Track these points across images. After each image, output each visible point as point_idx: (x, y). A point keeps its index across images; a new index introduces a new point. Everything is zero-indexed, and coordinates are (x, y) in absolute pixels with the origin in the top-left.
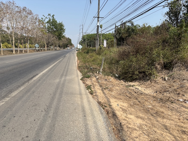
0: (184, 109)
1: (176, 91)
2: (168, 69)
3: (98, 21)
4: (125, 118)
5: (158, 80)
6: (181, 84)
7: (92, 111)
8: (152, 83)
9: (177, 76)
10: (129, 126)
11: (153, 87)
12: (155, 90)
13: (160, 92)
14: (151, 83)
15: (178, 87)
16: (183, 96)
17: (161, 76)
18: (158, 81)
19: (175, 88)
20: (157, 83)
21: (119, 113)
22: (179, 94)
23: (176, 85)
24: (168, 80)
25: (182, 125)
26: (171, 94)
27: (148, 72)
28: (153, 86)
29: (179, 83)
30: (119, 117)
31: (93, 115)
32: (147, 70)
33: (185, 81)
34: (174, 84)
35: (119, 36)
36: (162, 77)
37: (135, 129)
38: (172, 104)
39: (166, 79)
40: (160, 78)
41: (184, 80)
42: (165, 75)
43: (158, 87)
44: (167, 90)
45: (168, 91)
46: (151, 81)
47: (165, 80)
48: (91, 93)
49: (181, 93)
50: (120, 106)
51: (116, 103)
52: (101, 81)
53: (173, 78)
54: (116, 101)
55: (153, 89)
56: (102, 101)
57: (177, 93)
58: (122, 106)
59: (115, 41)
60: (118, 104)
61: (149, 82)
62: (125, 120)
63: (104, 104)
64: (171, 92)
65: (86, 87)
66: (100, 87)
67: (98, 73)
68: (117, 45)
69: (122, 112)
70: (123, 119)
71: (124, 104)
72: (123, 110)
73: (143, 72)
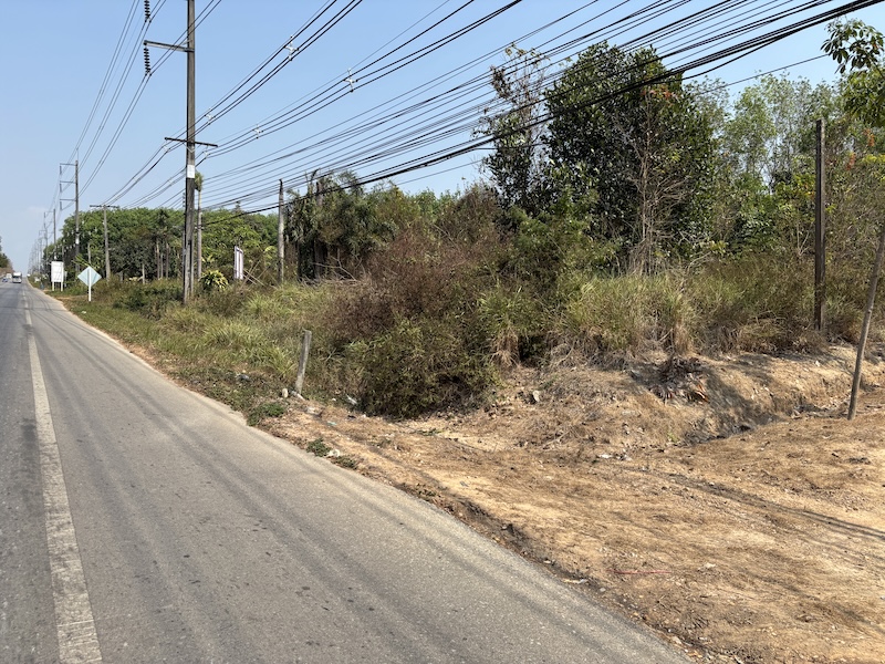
0: (633, 473)
1: (583, 433)
2: (533, 364)
3: (190, 157)
4: (513, 511)
5: (511, 404)
6: (588, 410)
7: (405, 509)
8: (494, 416)
9: (571, 386)
10: (539, 526)
11: (501, 428)
12: (513, 438)
13: (533, 443)
14: (490, 415)
15: (583, 418)
16: (606, 445)
17: (518, 389)
18: (512, 408)
19: (575, 422)
20: (511, 414)
21: (487, 503)
22: (592, 439)
23: (576, 414)
24: (543, 399)
25: (651, 505)
26: (570, 443)
27: (471, 376)
28: (503, 425)
29: (583, 406)
30: (492, 512)
31: (418, 518)
32: (468, 371)
34: (570, 412)
35: (305, 235)
36: (521, 394)
37: (558, 530)
38: (596, 465)
39: (537, 398)
40: (516, 398)
41: (594, 395)
42: (527, 384)
43: (519, 426)
44: (554, 433)
45: (557, 436)
46: (486, 410)
47: (533, 401)
48: (348, 464)
49: (599, 436)
50: (475, 486)
51: (453, 481)
52: (336, 421)
53: (560, 394)
54: (450, 477)
55: (507, 436)
56: (408, 483)
57: (587, 437)
58: (478, 484)
59: (282, 255)
60: (463, 484)
61: (481, 414)
62: (517, 516)
63: (422, 489)
64: (567, 437)
65: (306, 447)
66: (358, 444)
67: (286, 395)
68: (299, 271)
69: (492, 501)
70: (512, 516)
71: (478, 480)
72: (490, 495)
73: (456, 379)
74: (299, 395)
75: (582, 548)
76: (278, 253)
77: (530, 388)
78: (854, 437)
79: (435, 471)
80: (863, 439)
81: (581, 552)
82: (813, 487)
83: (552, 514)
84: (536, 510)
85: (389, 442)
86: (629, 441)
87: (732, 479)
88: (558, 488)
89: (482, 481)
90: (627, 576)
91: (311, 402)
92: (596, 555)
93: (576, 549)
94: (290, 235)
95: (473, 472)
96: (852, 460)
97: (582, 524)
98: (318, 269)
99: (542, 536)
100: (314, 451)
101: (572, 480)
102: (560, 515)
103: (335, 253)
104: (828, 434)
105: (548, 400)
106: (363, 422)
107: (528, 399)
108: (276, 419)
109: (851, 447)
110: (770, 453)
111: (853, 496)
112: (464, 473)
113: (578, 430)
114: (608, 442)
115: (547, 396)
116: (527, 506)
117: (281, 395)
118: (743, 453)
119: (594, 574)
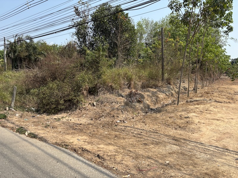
1: (111, 114)
2: (93, 94)
5: (87, 107)
6: (111, 107)
8: (82, 111)
9: (105, 100)
10: (109, 154)
12: (89, 118)
13: (96, 119)
14: (81, 111)
15: (110, 110)
17: (89, 102)
18: (88, 108)
19: (108, 111)
20: (87, 110)
22: (113, 116)
23: (108, 109)
24: (97, 105)
25: (140, 139)
26: (107, 118)
28: (85, 114)
29: (109, 106)
30: (91, 150)
32: (74, 98)
33: (114, 104)
34: (105, 108)
35: (14, 55)
39: (95, 104)
40: (88, 105)
41: (112, 102)
42: (91, 100)
43: (91, 114)
44: (102, 115)
46: (80, 109)
47: (94, 106)
48: (33, 136)
49: (115, 115)
50: (83, 140)
51: (74, 139)
52: (28, 119)
53: (102, 103)
54: (73, 137)
55: (87, 117)
56: (58, 142)
57: (112, 116)
58: (83, 139)
59: (6, 62)
60: (78, 140)
61: (78, 111)
62: (100, 151)
63: (63, 144)
64: (106, 116)
65: (15, 130)
66: (36, 127)
67: (8, 109)
68: (12, 67)
69: (90, 145)
70: (98, 151)
71: (83, 137)
72: (89, 143)
73: (69, 100)
74: (13, 109)
75: (125, 161)
76: (4, 61)
77: (93, 101)
78: (183, 111)
79: (67, 135)
80: (185, 111)
81: (126, 163)
82: (180, 127)
83: (111, 148)
84: (105, 147)
85: (49, 126)
86: (124, 116)
87: (158, 127)
88: (110, 137)
89: (85, 137)
90: (144, 171)
91: (17, 112)
92: (131, 164)
93: (123, 162)
94: (8, 55)
95: (80, 134)
96: (186, 118)
97: (122, 151)
98: (19, 66)
99: (111, 158)
100: (19, 132)
101: (114, 133)
102: (114, 148)
103: (25, 61)
104: (176, 110)
105: (99, 105)
106: (38, 118)
107: (92, 105)
108: (3, 120)
109: (183, 113)
110: (164, 117)
111: (191, 129)
112: (77, 135)
113: (109, 114)
114: (118, 117)
115: (98, 104)
116: (102, 146)
117: (5, 110)
118: (158, 118)
119: (133, 172)
